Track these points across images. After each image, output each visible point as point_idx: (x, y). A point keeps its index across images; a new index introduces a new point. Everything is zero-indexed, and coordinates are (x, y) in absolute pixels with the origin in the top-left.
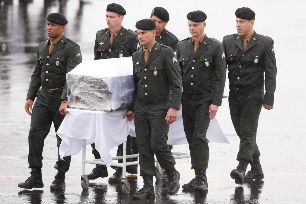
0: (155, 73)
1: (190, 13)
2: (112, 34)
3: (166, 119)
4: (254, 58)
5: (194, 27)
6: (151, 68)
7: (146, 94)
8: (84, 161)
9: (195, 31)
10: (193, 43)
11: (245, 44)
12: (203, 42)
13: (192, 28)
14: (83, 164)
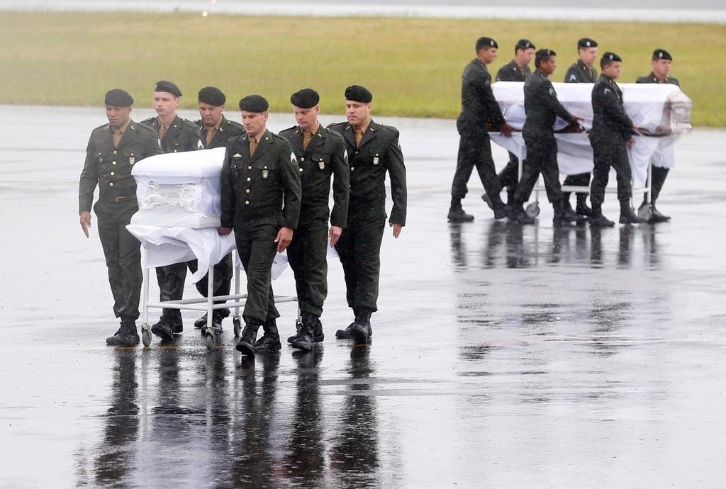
0: (265, 175)
1: (295, 94)
2: (162, 126)
3: (276, 241)
4: (374, 157)
5: (302, 115)
6: (259, 167)
7: (247, 202)
8: (148, 304)
9: (304, 120)
10: (302, 135)
11: (359, 137)
12: (317, 134)
13: (300, 116)
14: (146, 308)
